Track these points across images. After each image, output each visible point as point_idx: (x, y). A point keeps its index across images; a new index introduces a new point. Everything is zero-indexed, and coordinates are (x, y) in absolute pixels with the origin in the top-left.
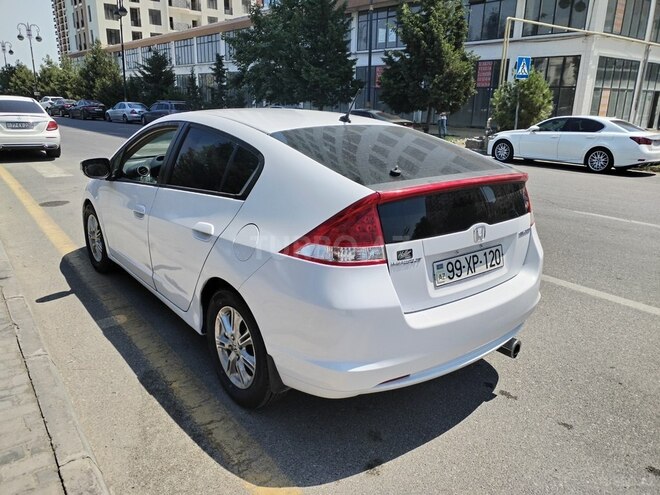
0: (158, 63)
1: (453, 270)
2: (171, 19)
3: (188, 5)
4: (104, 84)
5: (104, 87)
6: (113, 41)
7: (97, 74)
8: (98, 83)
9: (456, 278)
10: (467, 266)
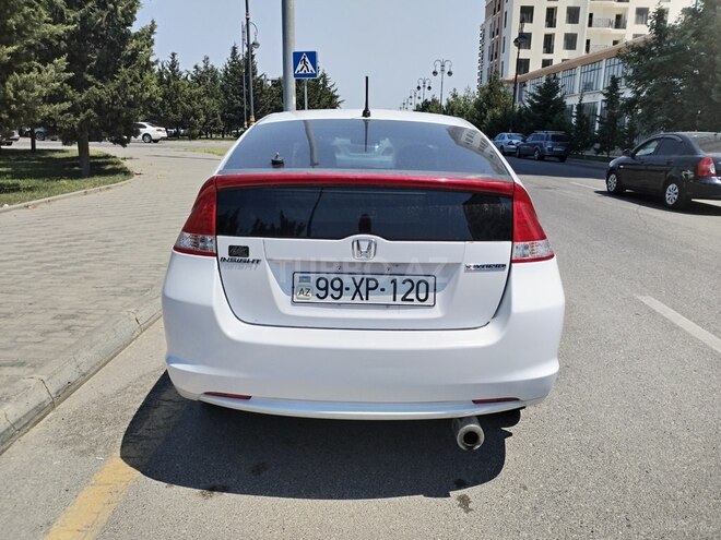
0: (550, 89)
1: (326, 289)
2: (588, 42)
3: (610, 24)
4: (494, 115)
5: (494, 117)
6: (522, 70)
7: (490, 106)
8: (489, 113)
9: (329, 299)
10: (353, 289)
